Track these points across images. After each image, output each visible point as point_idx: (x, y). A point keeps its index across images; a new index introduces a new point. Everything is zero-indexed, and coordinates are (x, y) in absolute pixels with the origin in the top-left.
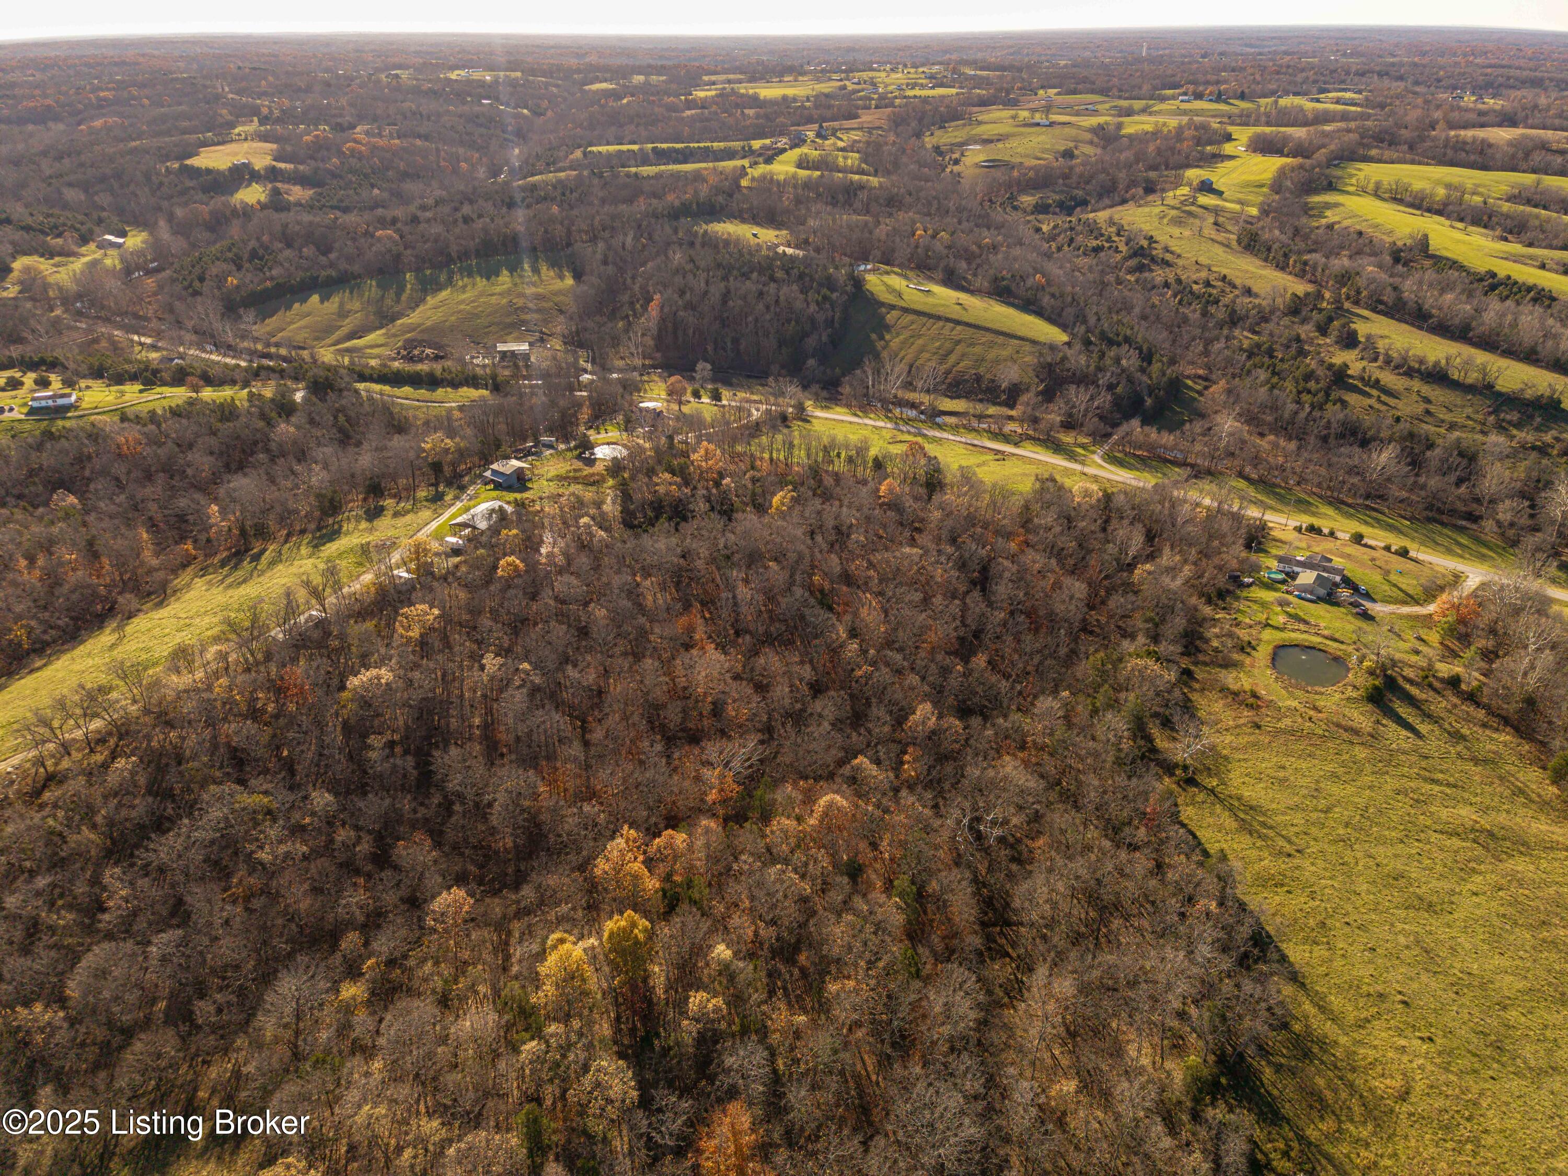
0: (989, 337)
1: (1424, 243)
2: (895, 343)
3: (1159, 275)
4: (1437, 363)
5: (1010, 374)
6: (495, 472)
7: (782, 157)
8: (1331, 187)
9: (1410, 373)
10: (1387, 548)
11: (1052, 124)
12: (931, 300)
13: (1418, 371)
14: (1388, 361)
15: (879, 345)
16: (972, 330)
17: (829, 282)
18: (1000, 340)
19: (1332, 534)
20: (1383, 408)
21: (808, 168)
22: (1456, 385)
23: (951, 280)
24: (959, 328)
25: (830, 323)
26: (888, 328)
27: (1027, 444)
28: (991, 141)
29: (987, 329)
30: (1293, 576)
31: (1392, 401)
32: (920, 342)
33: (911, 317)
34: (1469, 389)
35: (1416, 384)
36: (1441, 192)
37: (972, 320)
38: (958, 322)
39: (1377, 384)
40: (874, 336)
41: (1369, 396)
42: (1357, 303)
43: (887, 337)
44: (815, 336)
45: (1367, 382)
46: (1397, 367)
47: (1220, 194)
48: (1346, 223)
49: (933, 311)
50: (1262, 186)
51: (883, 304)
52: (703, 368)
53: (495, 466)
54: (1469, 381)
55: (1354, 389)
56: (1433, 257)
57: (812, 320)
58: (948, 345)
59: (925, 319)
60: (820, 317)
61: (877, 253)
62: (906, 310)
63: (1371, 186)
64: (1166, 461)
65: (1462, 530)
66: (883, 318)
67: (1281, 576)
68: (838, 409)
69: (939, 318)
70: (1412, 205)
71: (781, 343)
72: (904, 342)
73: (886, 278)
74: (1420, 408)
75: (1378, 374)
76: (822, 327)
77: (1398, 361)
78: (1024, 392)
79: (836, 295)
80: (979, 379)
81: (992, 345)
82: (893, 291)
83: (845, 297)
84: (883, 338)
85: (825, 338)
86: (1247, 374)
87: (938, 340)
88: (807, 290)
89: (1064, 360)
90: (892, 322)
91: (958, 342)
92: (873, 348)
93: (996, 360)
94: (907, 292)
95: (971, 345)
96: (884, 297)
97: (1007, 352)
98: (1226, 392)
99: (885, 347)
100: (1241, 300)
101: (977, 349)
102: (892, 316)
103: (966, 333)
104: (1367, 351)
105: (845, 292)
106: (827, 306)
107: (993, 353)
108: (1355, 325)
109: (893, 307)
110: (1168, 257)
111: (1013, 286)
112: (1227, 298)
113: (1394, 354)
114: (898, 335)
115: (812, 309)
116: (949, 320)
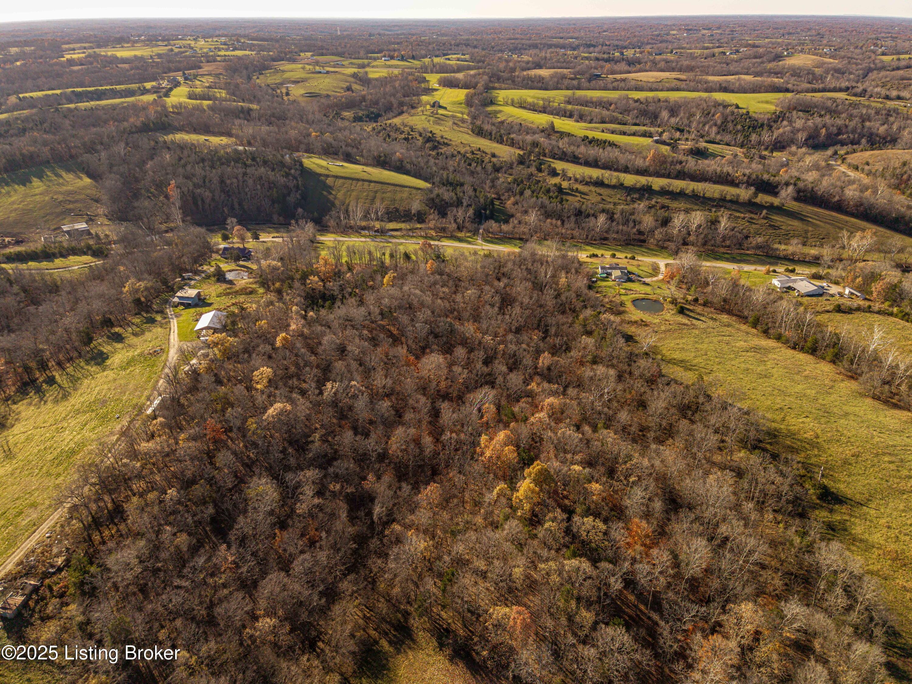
0: (391, 188)
1: (552, 126)
2: (340, 195)
3: (444, 150)
4: (598, 178)
5: (416, 206)
6: (180, 298)
7: (173, 93)
8: (492, 103)
9: (587, 184)
10: (626, 257)
11: (328, 72)
12: (346, 170)
13: (591, 182)
14: (576, 180)
15: (331, 197)
16: (380, 185)
17: (282, 164)
18: (398, 189)
19: (602, 255)
20: (585, 201)
21: (196, 99)
22: (608, 186)
23: (349, 158)
24: (372, 184)
25: (297, 187)
26: (331, 188)
27: (442, 239)
29: (388, 184)
30: (609, 274)
31: (587, 197)
32: (354, 193)
33: (341, 181)
34: (614, 187)
35: (593, 188)
36: (541, 102)
37: (376, 180)
38: (370, 181)
39: (577, 190)
40: (325, 193)
41: (576, 196)
42: (545, 155)
43: (334, 193)
44: (292, 195)
45: (572, 190)
46: (581, 182)
47: (445, 108)
48: (510, 120)
49: (353, 176)
50: (461, 104)
51: (320, 175)
52: (232, 222)
53: (179, 294)
54: (612, 184)
55: (567, 194)
56: (558, 132)
57: (286, 187)
58: (371, 194)
59: (350, 181)
60: (291, 185)
61: (303, 147)
62: (336, 177)
63: (510, 101)
64: (510, 238)
65: (641, 246)
66: (325, 183)
67: (605, 275)
68: (329, 235)
69: (358, 180)
70: (530, 109)
71: (273, 202)
72: (345, 194)
73: (311, 160)
74: (599, 198)
75: (576, 186)
76: (294, 190)
77: (581, 179)
78: (425, 214)
79: (293, 171)
80: (397, 210)
81: (395, 192)
82: (322, 167)
83: (298, 172)
84: (331, 194)
85: (298, 196)
86: (521, 193)
87: (364, 192)
88: (273, 170)
89: (438, 195)
90: (332, 184)
91: (376, 192)
92: (328, 200)
93: (402, 200)
94: (331, 167)
95: (383, 193)
96: (319, 170)
97: (405, 195)
98: (516, 203)
99: (335, 198)
100: (494, 160)
101: (388, 195)
102: (329, 181)
103: (379, 186)
104: (565, 176)
105: (296, 169)
106: (291, 178)
107: (398, 196)
108: (553, 165)
109: (327, 176)
110: (446, 141)
111: (388, 159)
112: (487, 159)
113: (578, 176)
114: (339, 191)
115: (283, 180)
116: (363, 180)
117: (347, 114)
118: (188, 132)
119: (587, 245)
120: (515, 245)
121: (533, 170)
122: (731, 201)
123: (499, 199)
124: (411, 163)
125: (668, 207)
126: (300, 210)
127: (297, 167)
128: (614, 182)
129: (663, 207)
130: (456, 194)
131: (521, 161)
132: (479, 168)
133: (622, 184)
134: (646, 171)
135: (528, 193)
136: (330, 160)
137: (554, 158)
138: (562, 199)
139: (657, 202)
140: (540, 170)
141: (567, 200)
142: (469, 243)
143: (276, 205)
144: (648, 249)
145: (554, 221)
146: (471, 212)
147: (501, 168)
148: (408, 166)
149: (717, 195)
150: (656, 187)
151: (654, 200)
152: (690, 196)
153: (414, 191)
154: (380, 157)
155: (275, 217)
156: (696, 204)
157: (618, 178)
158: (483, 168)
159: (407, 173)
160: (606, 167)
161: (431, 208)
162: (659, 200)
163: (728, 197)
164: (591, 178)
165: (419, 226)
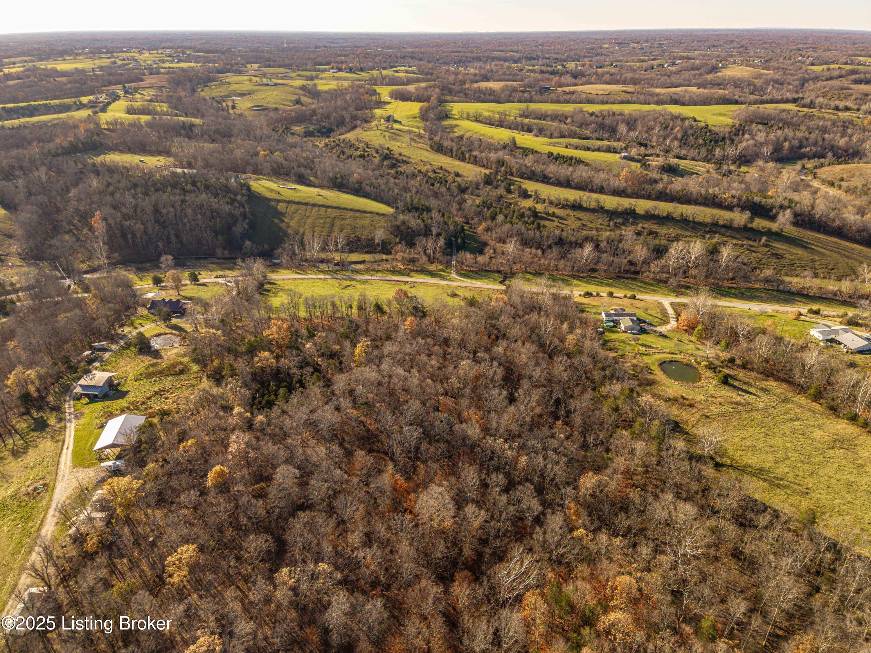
0: (350, 214)
1: (514, 142)
2: (293, 223)
3: (403, 168)
4: (575, 201)
5: (379, 235)
6: (83, 387)
8: (447, 116)
9: (564, 207)
10: (625, 296)
11: (275, 85)
12: (298, 194)
13: (567, 205)
14: (551, 203)
15: (283, 225)
16: (338, 211)
17: (227, 189)
18: (358, 214)
19: (598, 295)
20: (563, 226)
22: (586, 210)
23: (302, 180)
24: (329, 210)
25: (244, 215)
26: (282, 214)
27: (412, 274)
28: (245, 95)
29: (346, 209)
30: (616, 323)
31: (565, 222)
32: (310, 221)
33: (294, 206)
34: (593, 211)
35: (571, 212)
36: (497, 116)
37: (334, 204)
38: (327, 207)
39: (554, 214)
40: (276, 221)
41: (554, 221)
42: (512, 174)
43: (286, 220)
44: (239, 225)
45: (548, 214)
46: (556, 205)
47: (400, 122)
48: (468, 135)
49: (307, 201)
50: (415, 118)
51: (270, 200)
52: (167, 259)
53: (82, 382)
54: (591, 207)
55: (543, 218)
56: (519, 148)
57: (231, 215)
58: (329, 221)
59: (305, 207)
60: (237, 212)
61: (250, 168)
62: (289, 202)
63: (465, 115)
64: (488, 271)
66: (276, 209)
67: (612, 324)
68: (282, 271)
69: (313, 205)
70: (486, 123)
71: (217, 233)
72: (299, 222)
73: (259, 182)
74: (579, 224)
75: (552, 210)
76: (240, 219)
77: (556, 202)
78: (390, 244)
79: (239, 197)
80: (359, 239)
81: (355, 218)
82: (272, 191)
83: (245, 198)
84: (283, 221)
85: (246, 226)
86: (493, 218)
87: (321, 219)
88: (216, 196)
89: (404, 223)
90: (284, 211)
91: (334, 219)
92: (280, 229)
93: (363, 227)
94: (282, 191)
95: (342, 219)
96: (268, 195)
97: (367, 222)
98: (488, 229)
99: (288, 226)
100: (458, 179)
101: (348, 222)
102: (281, 207)
103: (336, 213)
104: (538, 199)
105: (243, 195)
106: (237, 205)
107: (359, 223)
108: (523, 186)
109: (279, 201)
110: (404, 159)
111: (345, 182)
112: (450, 179)
113: (553, 198)
114: (292, 218)
115: (227, 208)
116: (319, 206)
117: (297, 129)
118: (122, 152)
119: (574, 278)
120: (495, 280)
121: (501, 191)
122: (724, 226)
123: (467, 223)
124: (371, 185)
125: (656, 233)
126: (248, 243)
127: (244, 191)
128: (593, 205)
129: (651, 233)
130: (424, 221)
131: (488, 181)
132: (443, 190)
133: (602, 208)
134: (623, 191)
135: (500, 218)
136: (281, 182)
137: (522, 178)
138: (539, 224)
139: (643, 228)
140: (509, 191)
141: (545, 226)
142: (443, 278)
143: (220, 237)
144: (644, 283)
145: (534, 251)
146: (442, 242)
147: (468, 188)
148: (368, 189)
149: (708, 220)
150: (640, 211)
151: (640, 225)
152: (678, 221)
153: (376, 218)
154: (336, 178)
155: (219, 252)
156: (687, 230)
157: (597, 201)
158: (449, 189)
159: (367, 196)
160: (580, 187)
161: (396, 236)
162: (646, 226)
163: (721, 222)
164: (567, 201)
165: (384, 257)
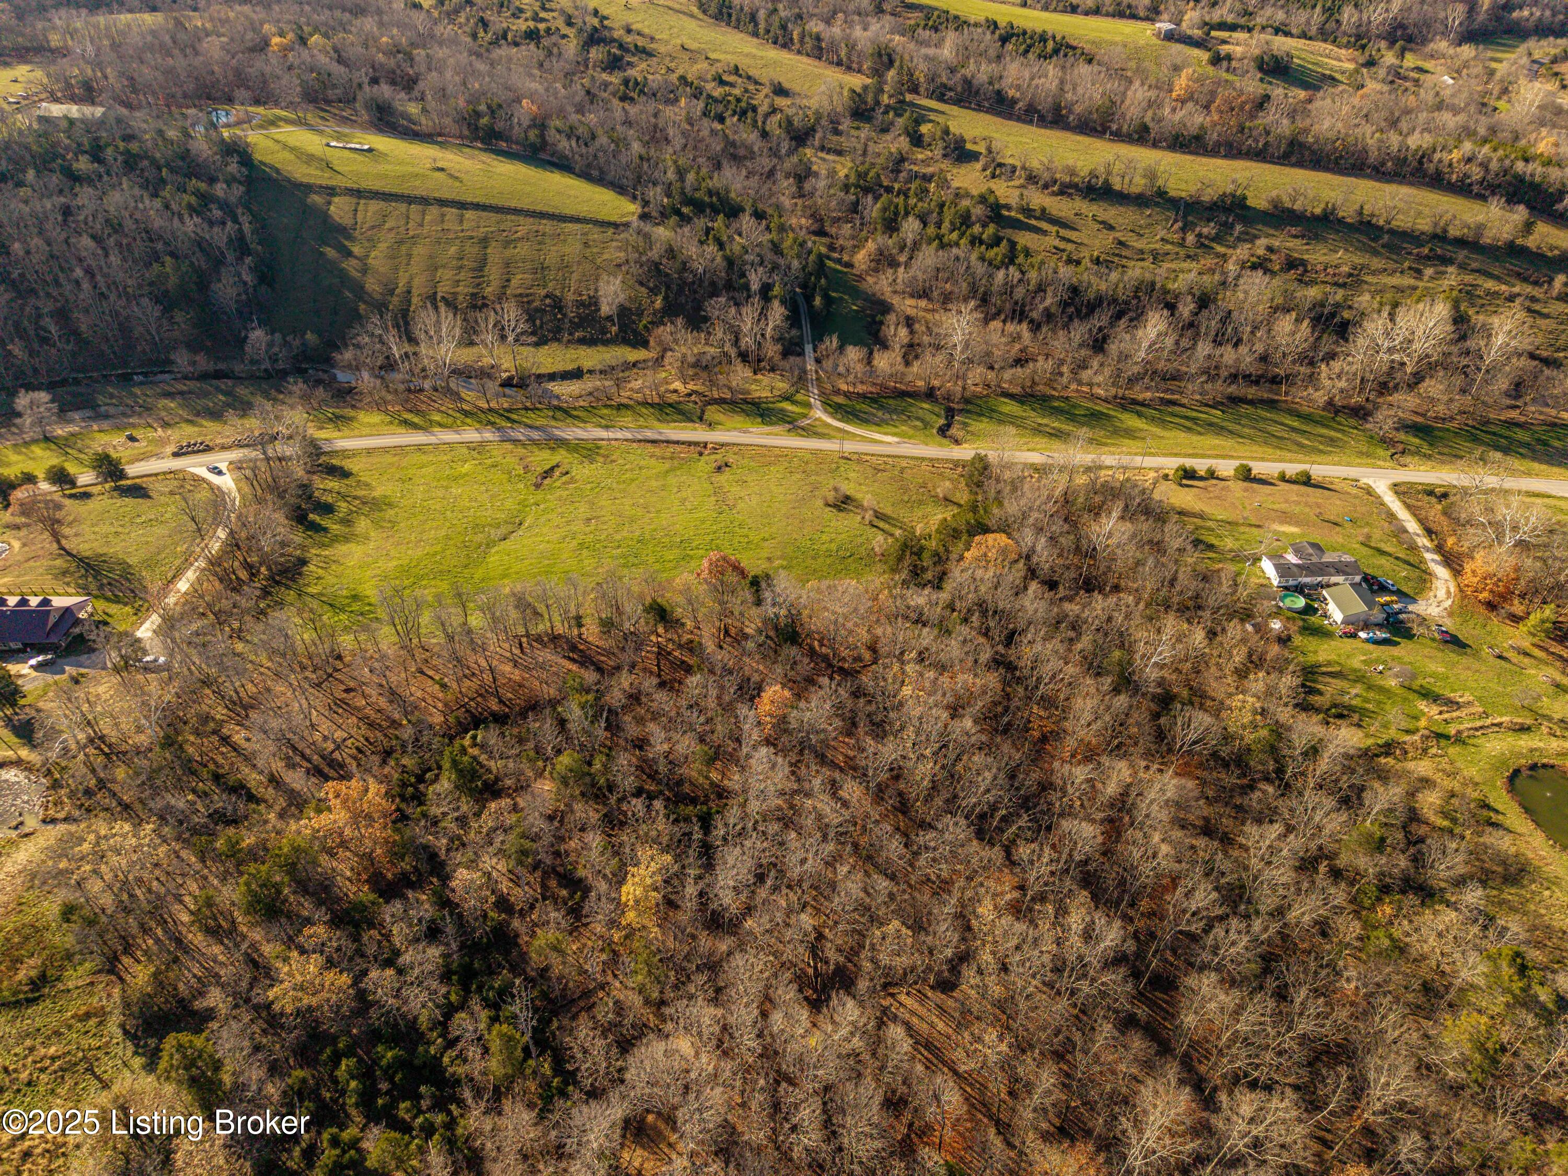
0: (526, 226)
2: (378, 258)
3: (639, 70)
4: (1093, 175)
5: (610, 291)
9: (1065, 190)
10: (1285, 477)
12: (383, 168)
13: (1075, 186)
14: (1032, 178)
15: (351, 266)
16: (494, 217)
17: (186, 163)
18: (547, 226)
20: (1070, 247)
22: (1124, 198)
23: (388, 120)
24: (469, 214)
25: (240, 245)
26: (343, 231)
29: (516, 211)
30: (1313, 599)
31: (1073, 235)
32: (421, 250)
33: (375, 206)
34: (1139, 201)
35: (1084, 207)
37: (480, 197)
38: (462, 205)
39: (1044, 215)
40: (330, 252)
41: (1045, 233)
42: (917, 90)
43: (356, 250)
44: (227, 277)
45: (1027, 211)
46: (1046, 186)
49: (405, 189)
51: (308, 188)
54: (1135, 190)
55: (1017, 225)
56: (913, 7)
57: (204, 247)
58: (472, 250)
59: (403, 207)
60: (219, 237)
62: (358, 194)
64: (903, 395)
66: (326, 215)
67: (1301, 602)
69: (424, 201)
71: (167, 305)
72: (392, 254)
73: (274, 131)
74: (1108, 239)
75: (1038, 199)
76: (230, 257)
77: (1046, 176)
78: (640, 314)
79: (219, 189)
80: (558, 304)
81: (539, 238)
82: (310, 158)
83: (238, 191)
84: (349, 254)
85: (248, 277)
86: (891, 225)
87: (449, 242)
88: (154, 188)
89: (671, 252)
90: (347, 221)
91: (484, 242)
92: (343, 276)
93: (565, 267)
94: (336, 157)
95: (507, 243)
96: (302, 173)
97: (572, 248)
98: (884, 260)
99: (365, 271)
100: (781, 102)
101: (523, 250)
102: (339, 209)
103: (488, 223)
104: (997, 169)
105: (231, 181)
106: (217, 213)
107: (551, 256)
108: (954, 128)
109: (331, 191)
110: (639, 41)
111: (500, 126)
112: (762, 101)
113: (1035, 164)
114: (373, 243)
115: (191, 225)
116: (442, 203)
119: (1124, 408)
120: (926, 425)
121: (896, 143)
122: (1461, 242)
123: (821, 233)
124: (571, 133)
125: (1303, 263)
126: (258, 336)
127: (233, 167)
128: (1139, 185)
129: (1291, 264)
130: (721, 246)
131: (861, 110)
132: (750, 137)
133: (1161, 193)
134: (1197, 138)
135: (910, 227)
136: (332, 127)
137: (941, 99)
138: (1013, 244)
139: (1270, 249)
140: (917, 140)
141: (1027, 253)
142: (792, 424)
143: (179, 316)
144: (1299, 415)
145: (1011, 327)
146: (777, 312)
147: (812, 130)
148: (564, 145)
149: (1424, 225)
150: (1258, 201)
151: (1262, 242)
152: (1350, 226)
153: (595, 234)
154: (478, 115)
155: (182, 359)
156: (1375, 253)
157: (1151, 175)
158: (765, 134)
159: (563, 165)
160: (1088, 127)
161: (654, 291)
162: (1276, 243)
163: (1453, 232)
164: (1072, 172)
165: (633, 355)
